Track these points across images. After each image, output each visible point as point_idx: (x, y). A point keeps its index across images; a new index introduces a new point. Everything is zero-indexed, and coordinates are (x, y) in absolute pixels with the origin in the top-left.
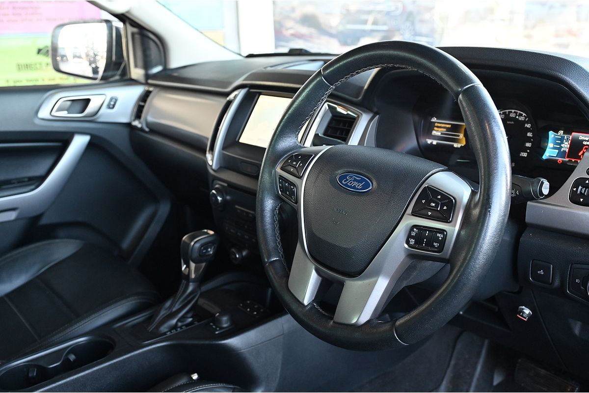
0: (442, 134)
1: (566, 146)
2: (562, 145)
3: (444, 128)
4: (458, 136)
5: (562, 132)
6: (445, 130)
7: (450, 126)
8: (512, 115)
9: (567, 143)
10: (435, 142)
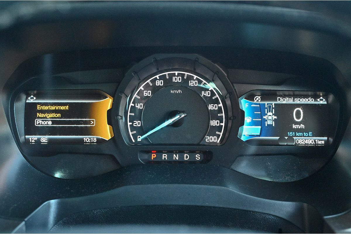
0: (54, 122)
1: (270, 118)
2: (264, 117)
3: (56, 111)
4: (88, 122)
5: (259, 97)
6: (59, 115)
7: (67, 107)
8: (177, 80)
9: (271, 114)
10: (44, 139)
